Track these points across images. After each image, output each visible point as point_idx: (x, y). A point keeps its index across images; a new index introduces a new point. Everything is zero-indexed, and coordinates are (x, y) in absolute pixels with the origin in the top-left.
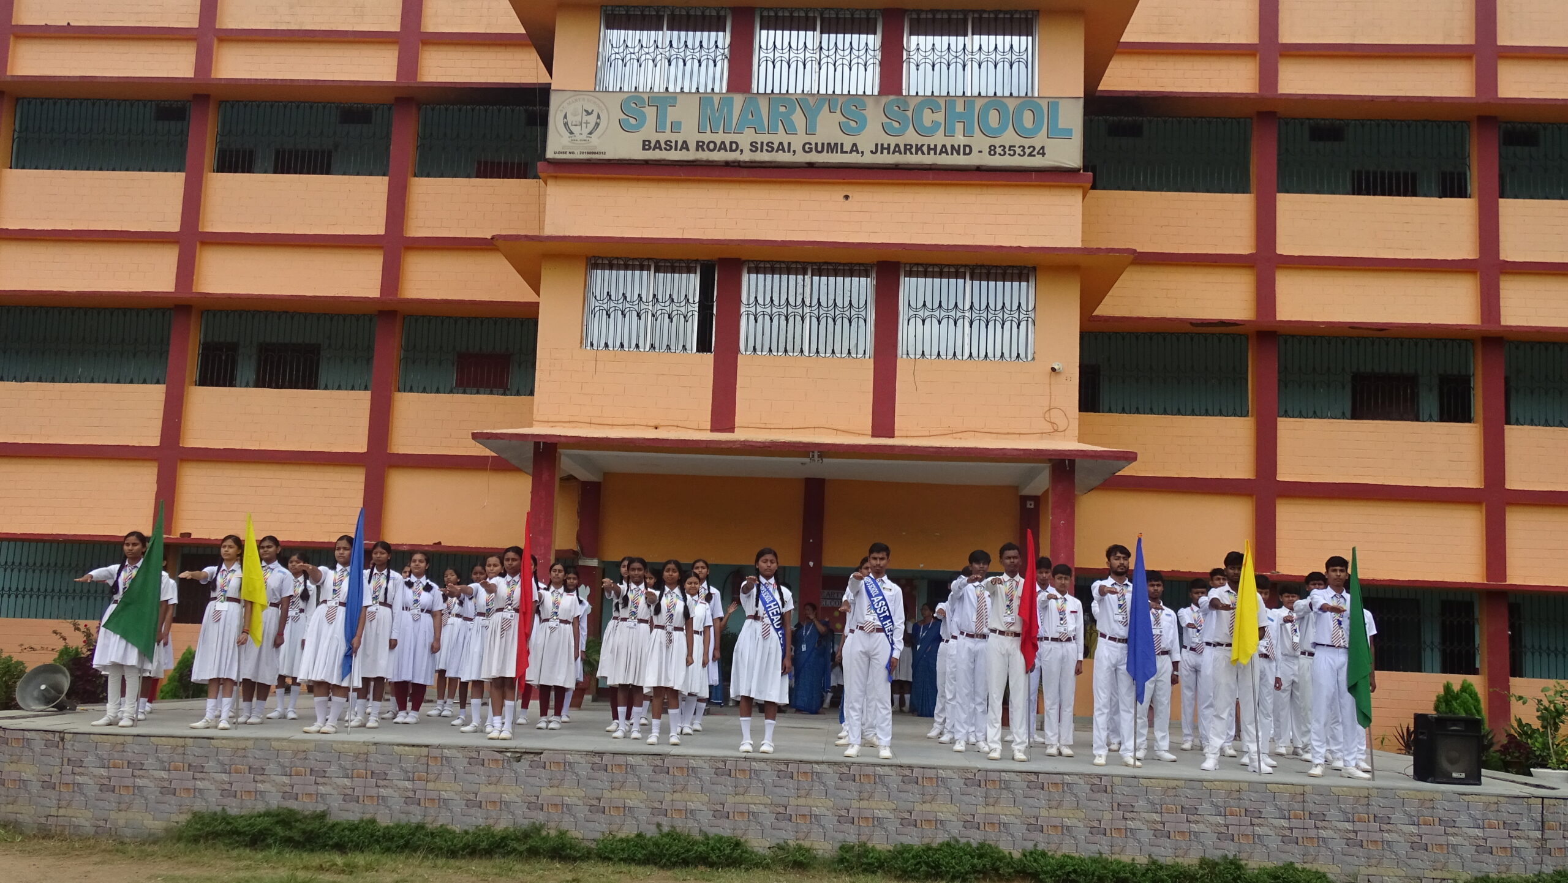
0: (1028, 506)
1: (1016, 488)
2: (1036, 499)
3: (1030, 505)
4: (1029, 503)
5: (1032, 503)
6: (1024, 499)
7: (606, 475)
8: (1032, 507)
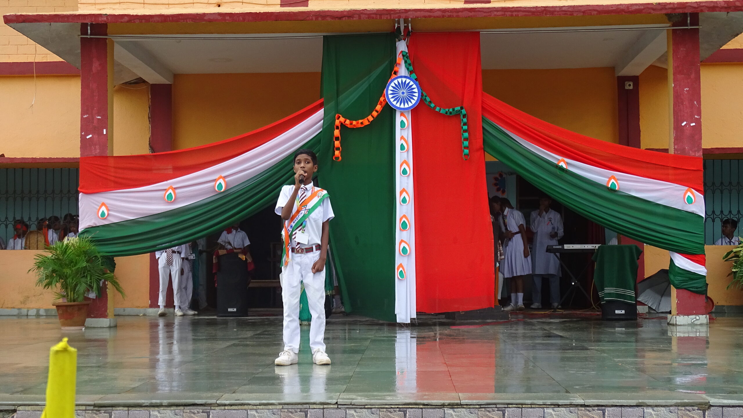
0: (627, 87)
1: (612, 69)
2: (635, 79)
3: (629, 86)
4: (627, 83)
5: (631, 83)
6: (622, 80)
7: (176, 76)
8: (631, 87)
